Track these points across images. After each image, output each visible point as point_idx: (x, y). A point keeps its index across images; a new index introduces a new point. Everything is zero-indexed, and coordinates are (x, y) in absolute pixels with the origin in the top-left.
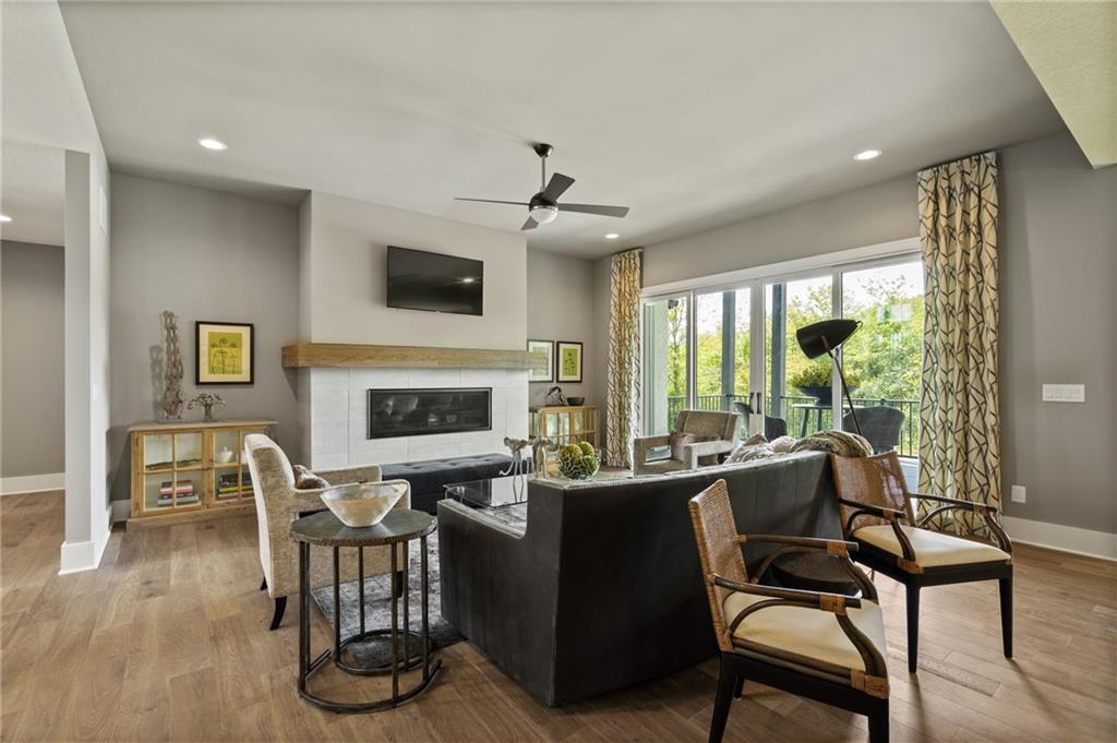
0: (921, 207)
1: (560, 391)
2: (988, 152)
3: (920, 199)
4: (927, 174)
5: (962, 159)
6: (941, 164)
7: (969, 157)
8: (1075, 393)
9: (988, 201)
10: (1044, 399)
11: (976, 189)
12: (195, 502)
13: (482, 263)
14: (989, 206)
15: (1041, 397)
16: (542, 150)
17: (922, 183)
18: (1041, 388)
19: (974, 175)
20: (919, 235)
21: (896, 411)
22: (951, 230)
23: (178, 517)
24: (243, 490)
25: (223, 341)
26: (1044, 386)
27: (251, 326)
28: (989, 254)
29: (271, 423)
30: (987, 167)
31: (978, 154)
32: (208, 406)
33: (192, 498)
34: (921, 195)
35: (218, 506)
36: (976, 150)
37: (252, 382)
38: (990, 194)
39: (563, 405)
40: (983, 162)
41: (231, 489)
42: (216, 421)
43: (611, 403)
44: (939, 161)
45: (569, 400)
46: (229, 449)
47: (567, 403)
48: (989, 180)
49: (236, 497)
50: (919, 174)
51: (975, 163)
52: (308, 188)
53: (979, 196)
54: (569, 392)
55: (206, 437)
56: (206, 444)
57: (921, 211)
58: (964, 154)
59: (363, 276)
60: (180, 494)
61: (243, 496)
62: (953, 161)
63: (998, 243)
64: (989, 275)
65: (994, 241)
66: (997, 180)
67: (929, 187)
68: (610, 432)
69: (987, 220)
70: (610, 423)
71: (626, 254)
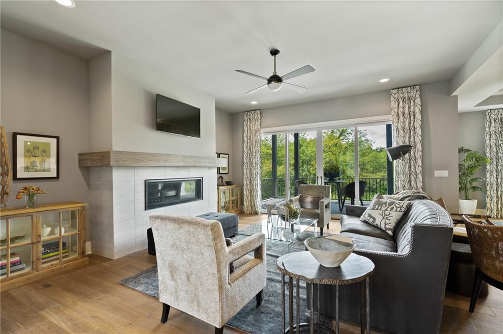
0: (392, 103)
1: (222, 178)
2: (417, 85)
3: (392, 100)
4: (394, 91)
5: (408, 87)
6: (400, 88)
7: (410, 86)
8: (445, 173)
9: (418, 104)
10: (435, 176)
11: (413, 99)
12: (23, 269)
13: (200, 109)
14: (418, 105)
15: (434, 175)
16: (274, 52)
17: (393, 94)
18: (434, 172)
19: (412, 94)
20: (391, 114)
21: (364, 182)
22: (404, 114)
23: (12, 283)
24: (63, 253)
25: (36, 148)
26: (435, 171)
27: (58, 138)
28: (418, 124)
29: (83, 205)
30: (417, 91)
31: (413, 86)
32: (31, 196)
33: (20, 267)
34: (392, 99)
35: (44, 268)
36: (413, 84)
37: (58, 177)
38: (418, 101)
39: (224, 185)
40: (415, 90)
41: (51, 254)
42: (38, 207)
43: (245, 183)
44: (399, 87)
45: (226, 182)
46: (48, 226)
47: (225, 184)
48: (418, 96)
49: (58, 259)
50: (391, 91)
51: (412, 89)
52: (110, 50)
53: (414, 101)
54: (226, 178)
55: (35, 218)
56: (35, 225)
57: (392, 105)
58: (408, 85)
59: (140, 111)
60: (13, 264)
61: (64, 257)
62: (404, 87)
63: (422, 119)
64: (419, 131)
65: (420, 118)
66: (421, 96)
67: (396, 96)
68: (245, 197)
69: (417, 110)
70: (245, 193)
71: (253, 112)
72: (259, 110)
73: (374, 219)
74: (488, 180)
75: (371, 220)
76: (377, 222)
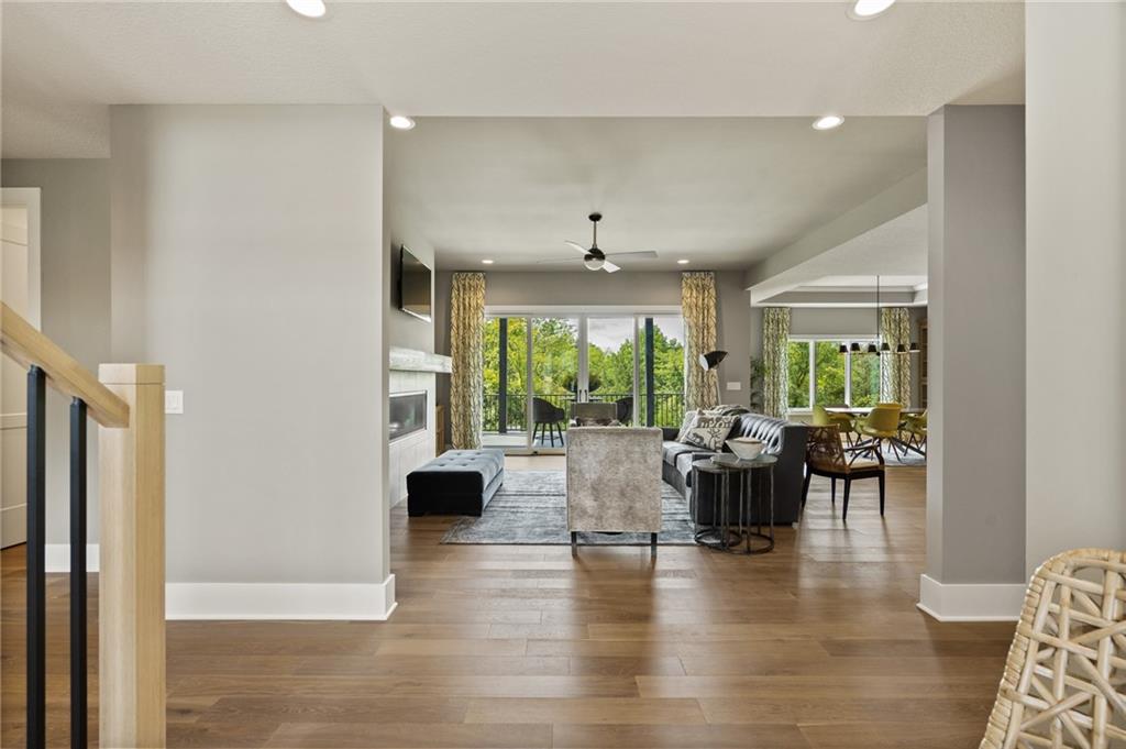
0: (684, 290)
2: (711, 271)
4: (686, 274)
5: (701, 271)
6: (693, 271)
7: (704, 271)
8: (738, 386)
9: (712, 295)
10: (727, 389)
11: (707, 288)
14: (712, 297)
16: (595, 218)
17: (685, 278)
19: (706, 281)
20: (682, 305)
22: (696, 306)
26: (727, 383)
28: (712, 322)
30: (711, 278)
31: (708, 271)
34: (684, 285)
36: (707, 269)
38: (713, 292)
40: (709, 276)
43: (454, 403)
44: (692, 269)
48: (712, 285)
50: (683, 274)
51: (706, 276)
53: (708, 292)
57: (684, 293)
58: (702, 269)
62: (698, 271)
64: (713, 331)
65: (714, 314)
66: (715, 286)
67: (689, 281)
68: (454, 429)
69: (712, 304)
70: (454, 420)
71: (470, 275)
72: (482, 272)
73: (702, 439)
74: (765, 394)
75: (698, 440)
76: (706, 441)
